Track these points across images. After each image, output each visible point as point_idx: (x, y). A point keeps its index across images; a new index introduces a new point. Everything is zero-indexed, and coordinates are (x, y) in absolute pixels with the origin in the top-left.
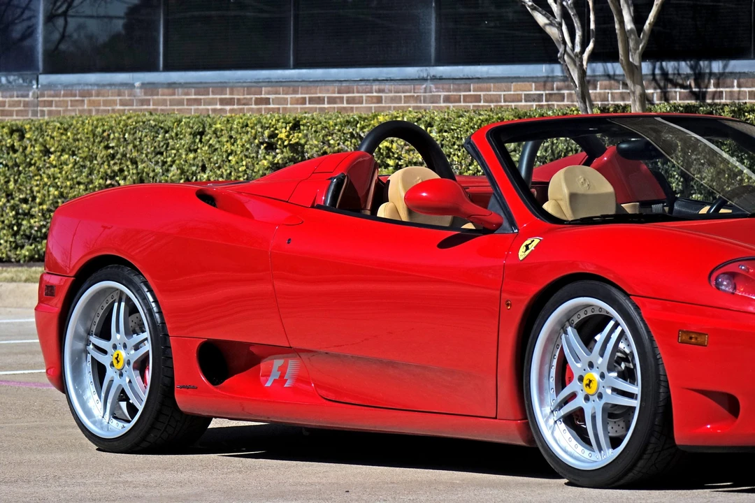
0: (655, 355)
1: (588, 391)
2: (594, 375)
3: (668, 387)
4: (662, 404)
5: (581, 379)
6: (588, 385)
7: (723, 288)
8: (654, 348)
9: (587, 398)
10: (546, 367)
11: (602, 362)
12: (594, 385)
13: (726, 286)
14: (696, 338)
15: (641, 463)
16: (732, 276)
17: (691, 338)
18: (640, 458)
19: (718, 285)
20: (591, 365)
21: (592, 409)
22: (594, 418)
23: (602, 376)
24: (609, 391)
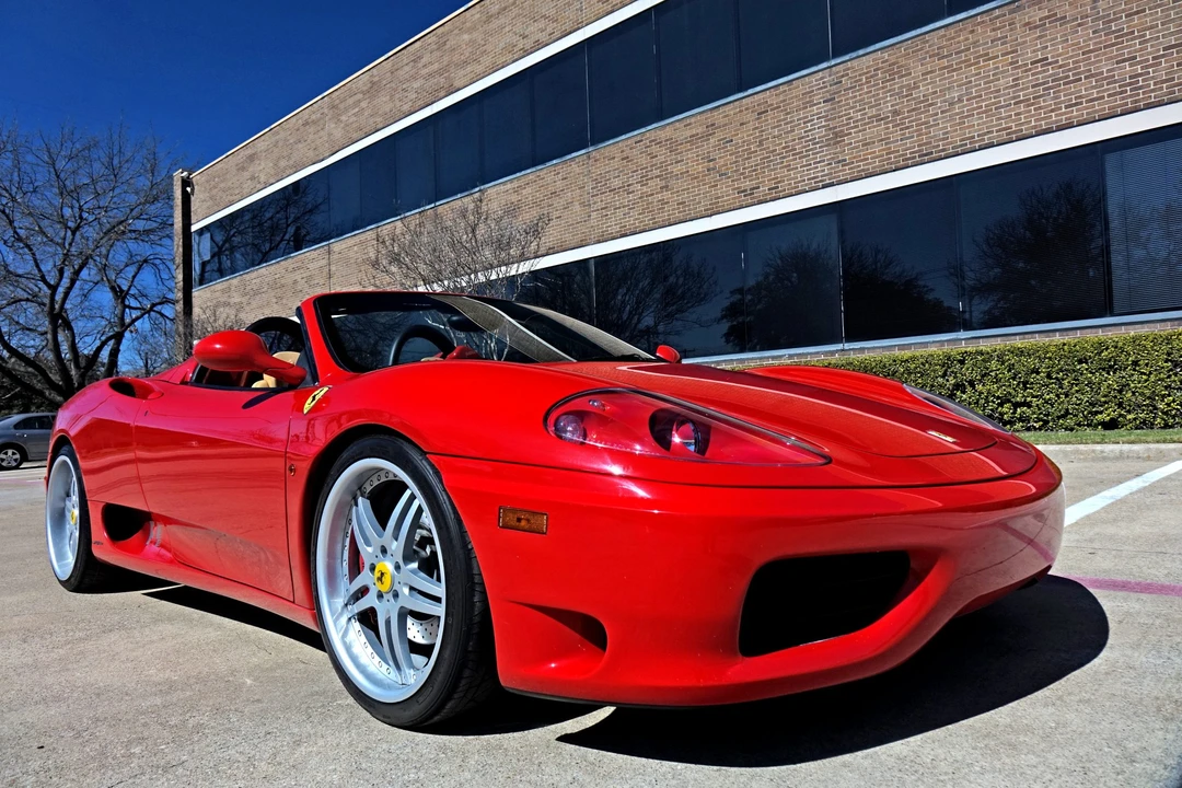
0: (465, 544)
1: (379, 587)
2: (387, 566)
3: (484, 592)
4: (476, 619)
5: (373, 568)
6: (380, 579)
7: (569, 435)
8: (462, 533)
9: (380, 596)
10: (339, 546)
11: (397, 547)
12: (387, 579)
13: (571, 433)
14: (528, 520)
15: (449, 705)
16: (581, 416)
17: (519, 520)
18: (448, 698)
19: (559, 431)
20: (384, 551)
21: (386, 611)
22: (388, 623)
23: (397, 567)
24: (406, 591)
